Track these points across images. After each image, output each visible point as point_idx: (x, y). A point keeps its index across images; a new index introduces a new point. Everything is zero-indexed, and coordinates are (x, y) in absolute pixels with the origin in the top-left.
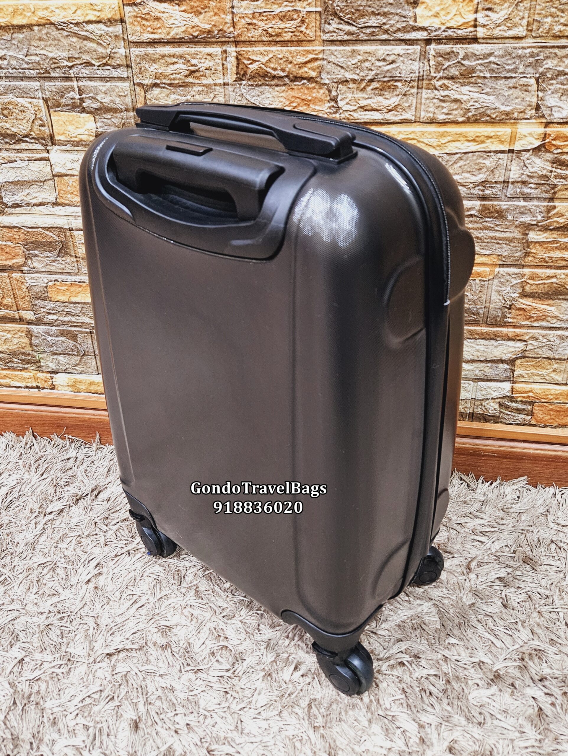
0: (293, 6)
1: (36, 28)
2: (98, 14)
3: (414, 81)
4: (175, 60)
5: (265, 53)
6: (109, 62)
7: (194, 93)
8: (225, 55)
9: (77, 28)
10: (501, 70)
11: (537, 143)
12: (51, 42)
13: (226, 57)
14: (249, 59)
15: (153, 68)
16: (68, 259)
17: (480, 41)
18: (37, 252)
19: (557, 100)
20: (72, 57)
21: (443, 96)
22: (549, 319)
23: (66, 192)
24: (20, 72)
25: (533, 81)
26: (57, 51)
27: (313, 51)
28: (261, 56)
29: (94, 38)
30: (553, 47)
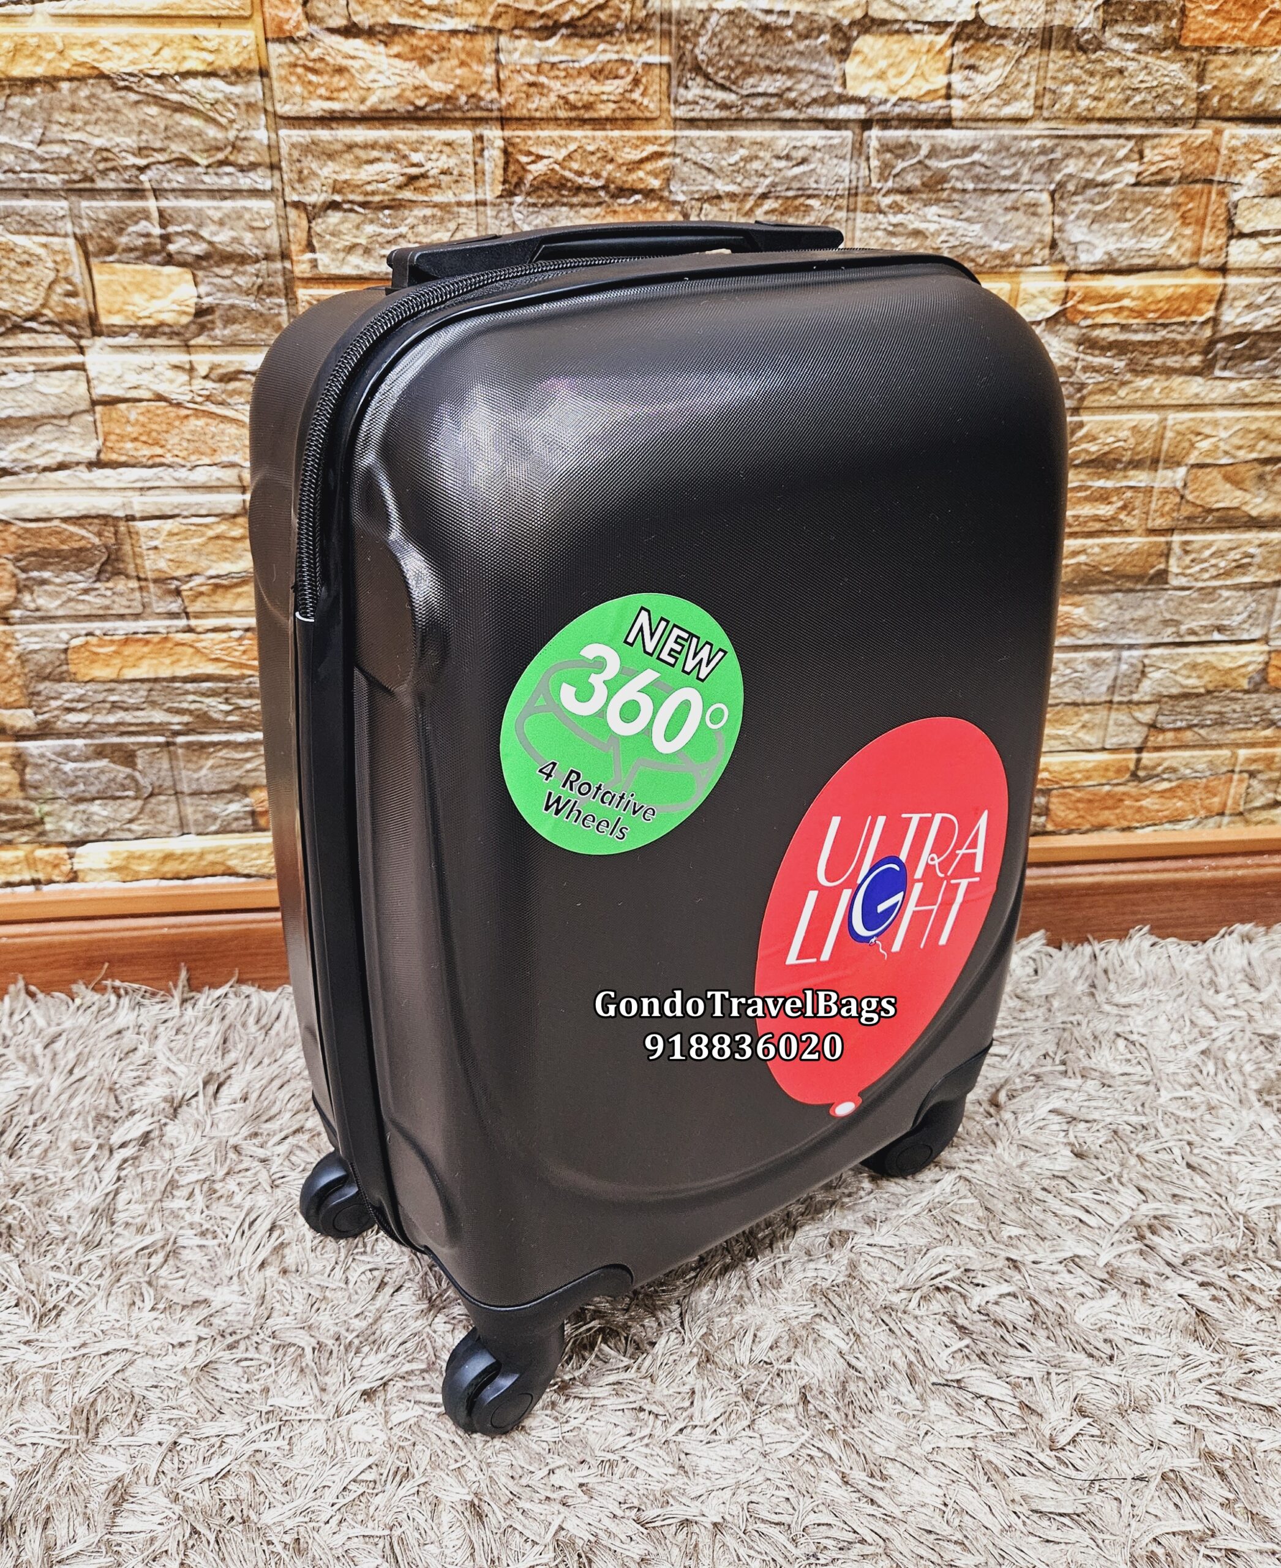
0: (618, 52)
1: (65, 86)
2: (210, 58)
3: (842, 196)
4: (375, 154)
5: (562, 142)
6: (232, 158)
7: (415, 222)
8: (479, 146)
9: (160, 87)
10: (992, 177)
11: (1054, 309)
12: (99, 114)
13: (483, 150)
14: (529, 153)
15: (328, 171)
16: (121, 584)
17: (956, 124)
18: (46, 575)
19: (1085, 230)
20: (146, 148)
21: (895, 226)
22: (1075, 630)
23: (122, 438)
24: (22, 180)
25: (1045, 197)
26: (111, 135)
27: (656, 138)
28: (553, 148)
29: (201, 107)
30: (1076, 137)
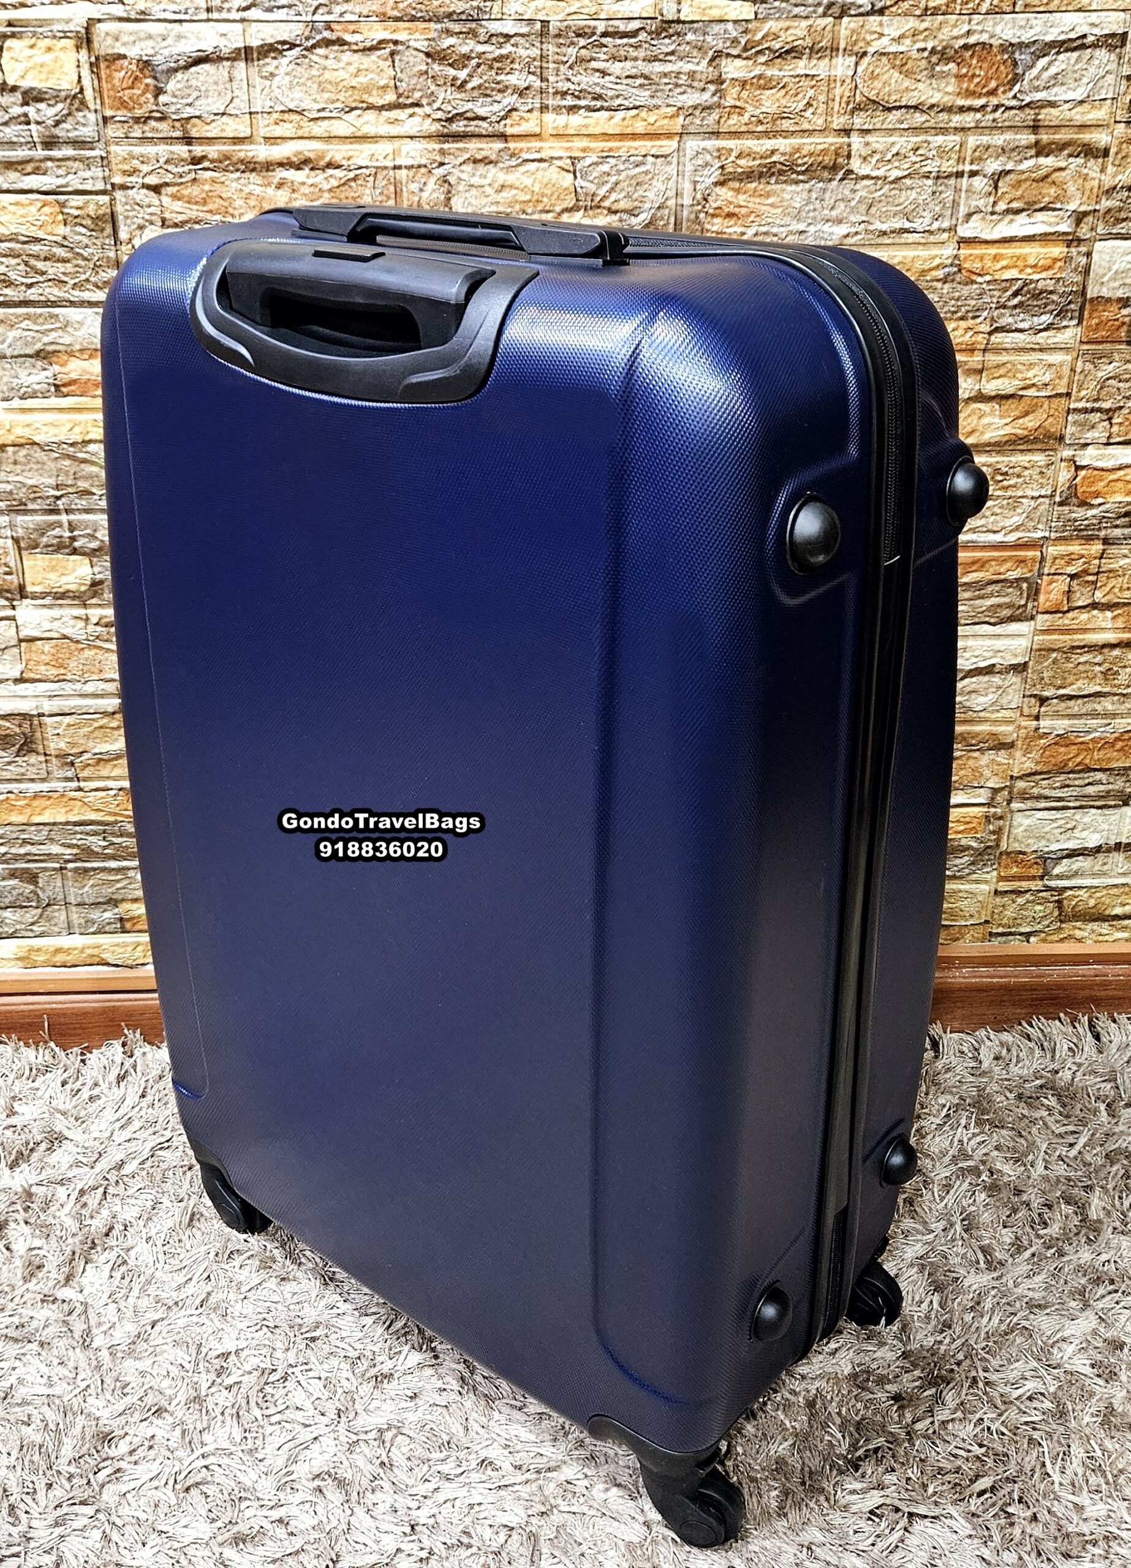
1: (10, 449)
9: (72, 449)
12: (32, 465)
16: (33, 759)
20: (61, 485)
23: (38, 663)
26: (39, 477)
29: (97, 460)
